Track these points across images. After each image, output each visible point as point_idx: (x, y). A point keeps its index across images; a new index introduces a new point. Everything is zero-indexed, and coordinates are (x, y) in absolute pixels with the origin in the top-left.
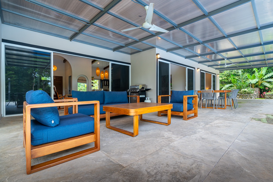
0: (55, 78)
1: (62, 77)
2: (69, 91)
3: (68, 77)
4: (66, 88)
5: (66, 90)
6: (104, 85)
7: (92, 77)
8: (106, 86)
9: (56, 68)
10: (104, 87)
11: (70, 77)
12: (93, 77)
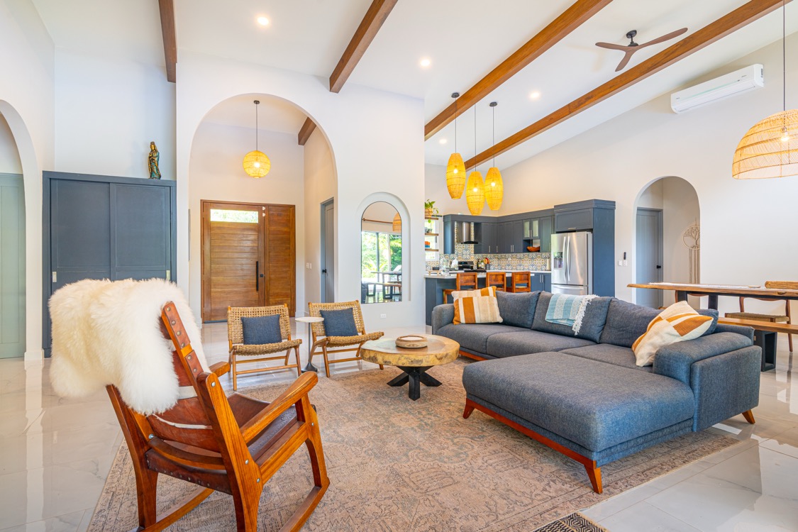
0: (264, 215)
1: (294, 206)
2: (324, 271)
3: (319, 208)
4: (309, 259)
5: (309, 266)
6: (460, 241)
7: (426, 205)
8: (467, 245)
9: (268, 166)
10: (459, 247)
11: (328, 205)
12: (431, 204)
